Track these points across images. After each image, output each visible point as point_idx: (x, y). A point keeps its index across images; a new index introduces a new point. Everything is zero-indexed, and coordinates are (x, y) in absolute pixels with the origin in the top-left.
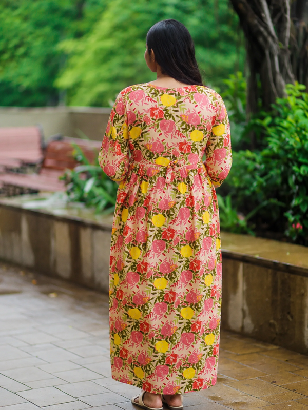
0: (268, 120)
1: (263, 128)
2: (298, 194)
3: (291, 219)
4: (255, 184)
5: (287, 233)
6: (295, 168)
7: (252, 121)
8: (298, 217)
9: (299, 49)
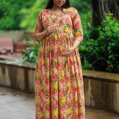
0: (100, 28)
1: (98, 31)
2: (111, 54)
3: (109, 63)
4: (95, 51)
5: (107, 69)
6: (110, 43)
7: (94, 29)
8: (111, 62)
9: (111, 2)
